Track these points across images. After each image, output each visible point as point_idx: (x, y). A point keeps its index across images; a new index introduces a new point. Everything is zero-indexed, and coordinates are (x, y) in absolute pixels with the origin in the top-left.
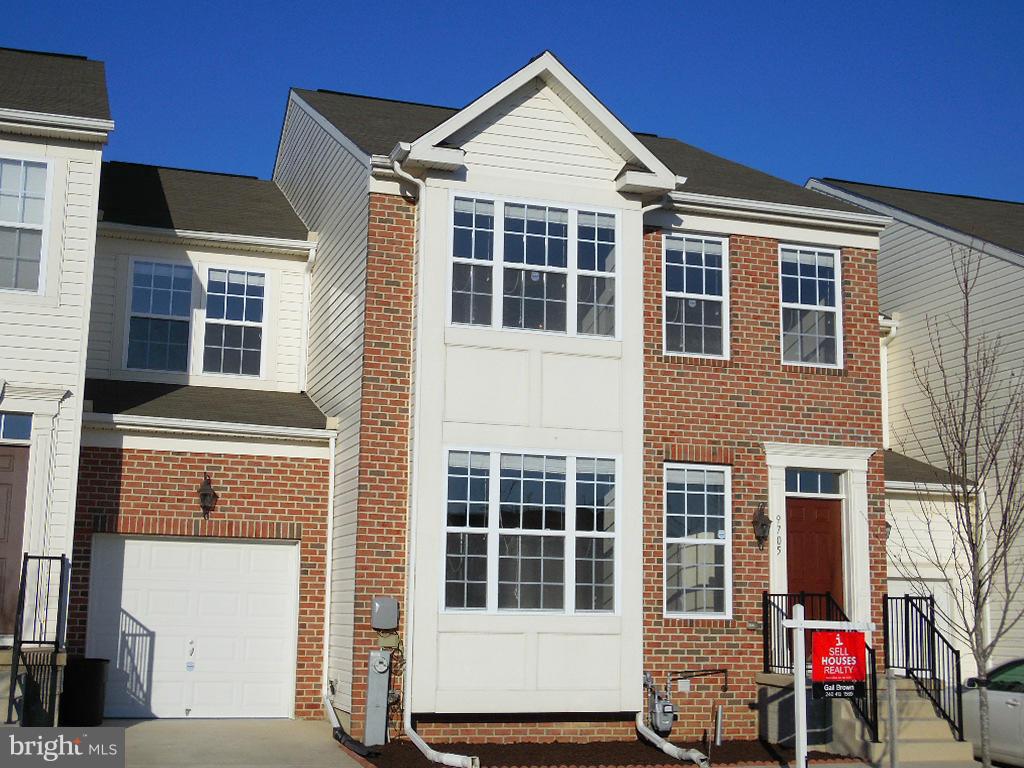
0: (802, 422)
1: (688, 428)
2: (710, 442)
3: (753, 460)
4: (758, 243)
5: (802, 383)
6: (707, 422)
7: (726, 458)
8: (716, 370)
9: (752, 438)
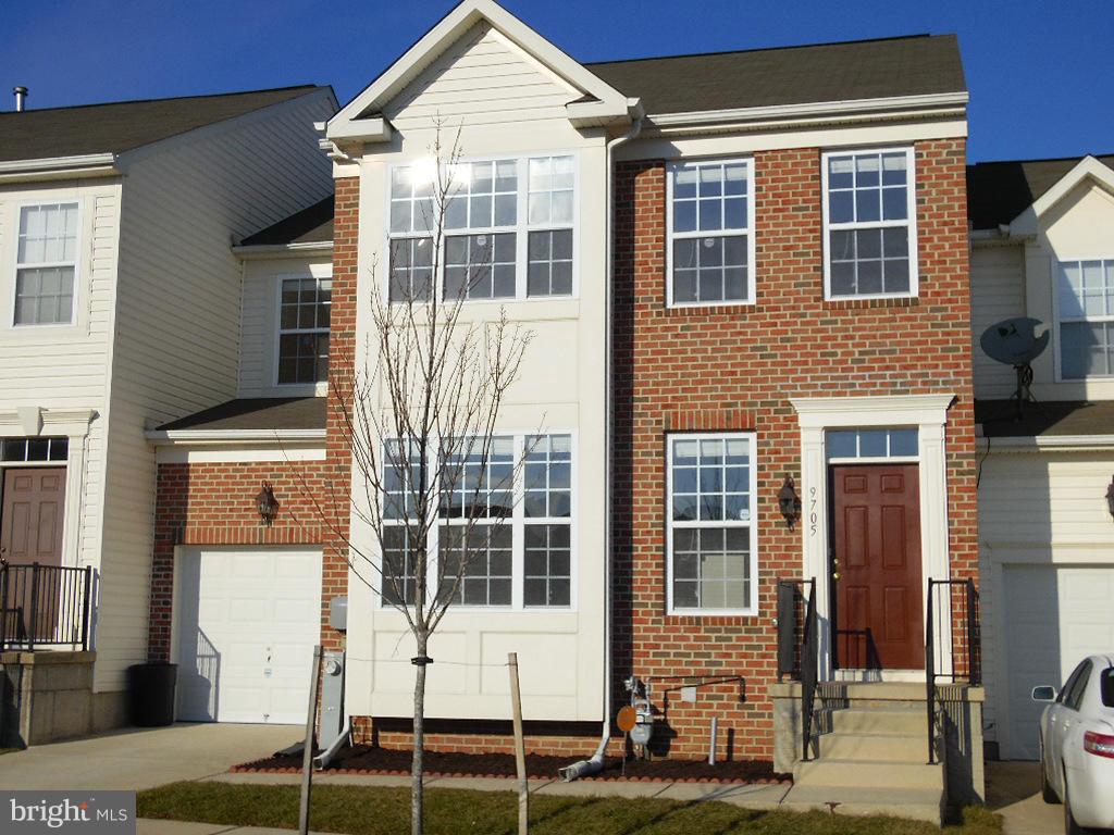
0: (851, 369)
1: (695, 390)
2: (723, 405)
3: (782, 422)
4: (790, 157)
5: (852, 322)
6: (720, 381)
7: (744, 423)
8: (732, 319)
9: (781, 395)
